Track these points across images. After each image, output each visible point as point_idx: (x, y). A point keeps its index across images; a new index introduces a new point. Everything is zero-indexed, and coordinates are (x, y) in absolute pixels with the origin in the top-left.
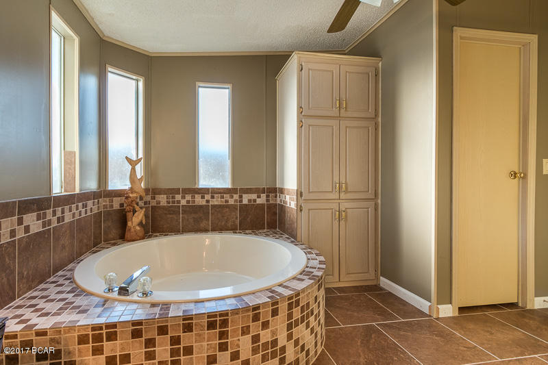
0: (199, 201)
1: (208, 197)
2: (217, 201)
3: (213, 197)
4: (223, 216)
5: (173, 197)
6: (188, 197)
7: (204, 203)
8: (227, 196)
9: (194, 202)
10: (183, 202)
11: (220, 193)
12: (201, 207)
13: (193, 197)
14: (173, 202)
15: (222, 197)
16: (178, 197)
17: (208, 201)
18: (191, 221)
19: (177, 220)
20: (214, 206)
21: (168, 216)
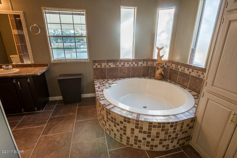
0: (186, 71)
1: (190, 70)
2: (195, 74)
3: (193, 71)
4: (195, 84)
5: (177, 66)
6: (182, 68)
7: (188, 73)
8: (200, 73)
9: (184, 71)
10: (180, 70)
11: (197, 70)
12: (187, 74)
13: (184, 68)
14: (177, 69)
15: (197, 72)
16: (179, 67)
17: (190, 73)
18: (181, 80)
19: (177, 78)
20: (192, 76)
21: (174, 74)
